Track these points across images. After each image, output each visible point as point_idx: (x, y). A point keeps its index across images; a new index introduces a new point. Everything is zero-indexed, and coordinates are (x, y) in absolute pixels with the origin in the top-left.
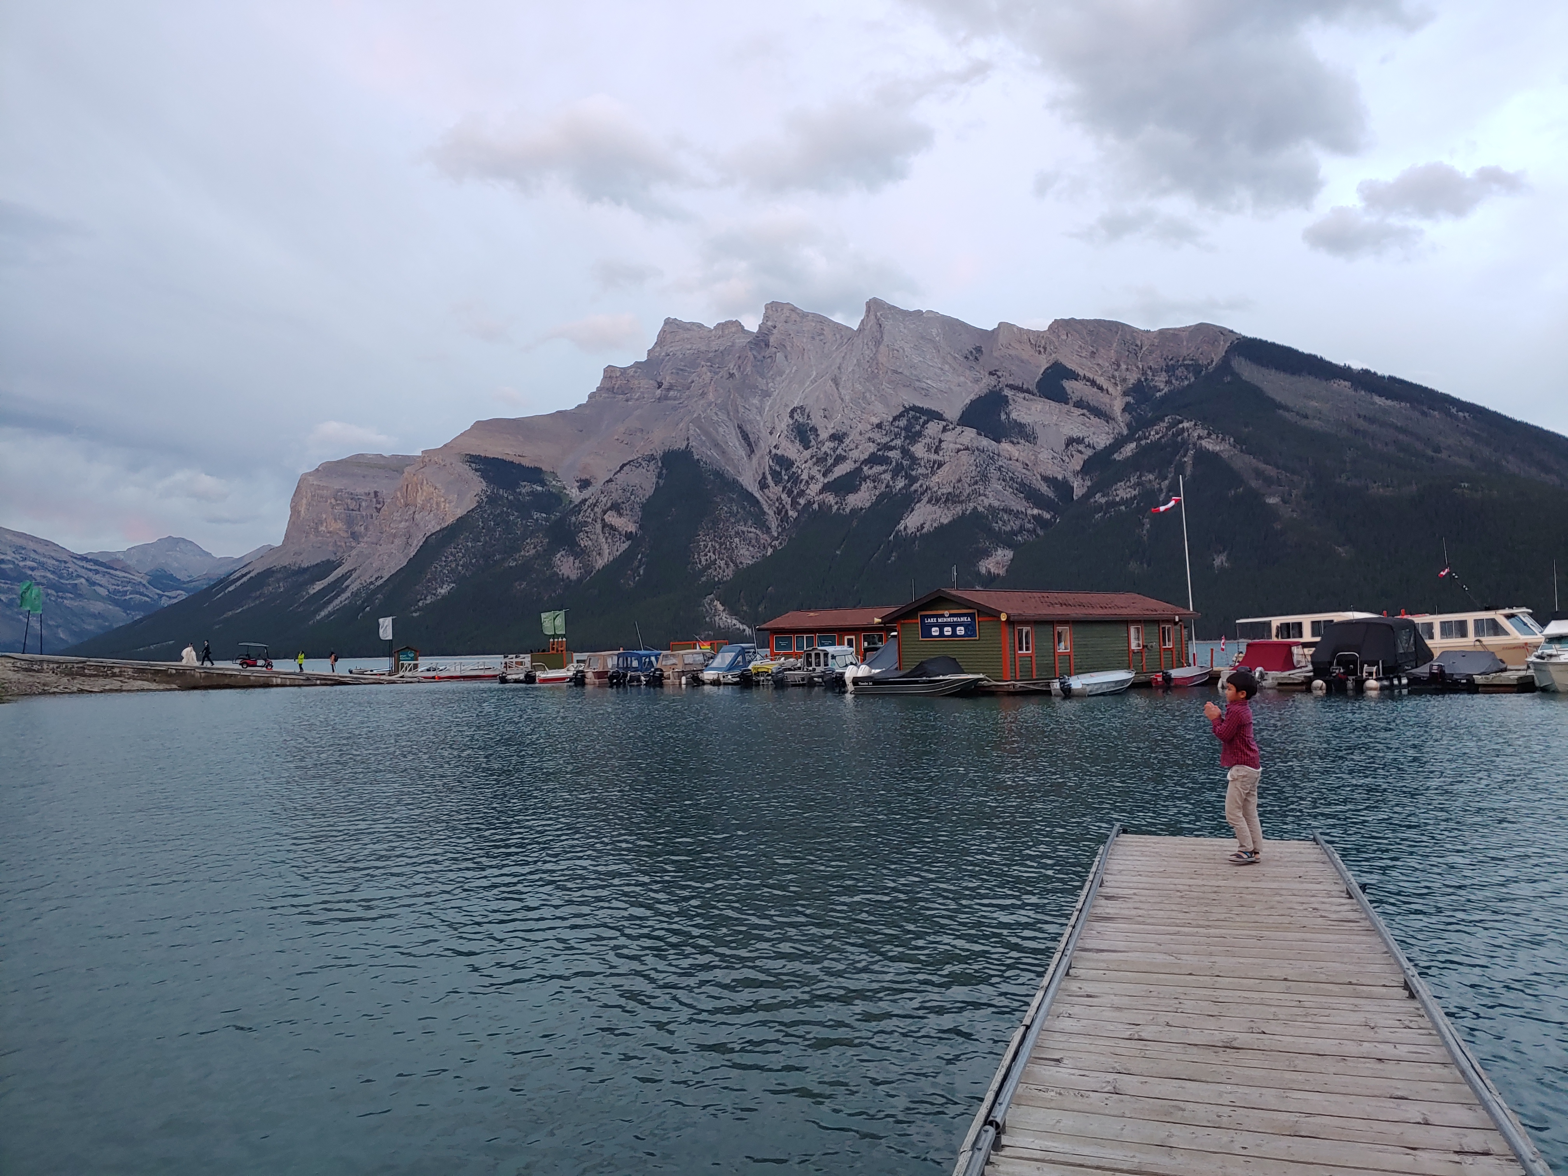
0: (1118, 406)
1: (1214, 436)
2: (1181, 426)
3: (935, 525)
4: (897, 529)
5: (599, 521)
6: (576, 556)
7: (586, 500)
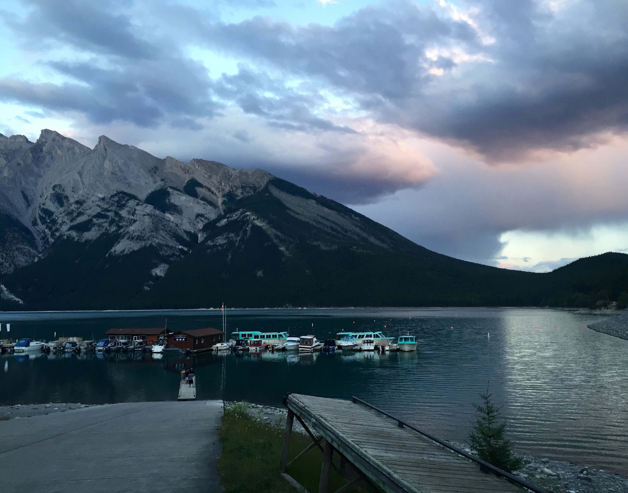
0: (220, 201)
1: (259, 219)
2: (246, 214)
3: (131, 250)
4: (110, 251)
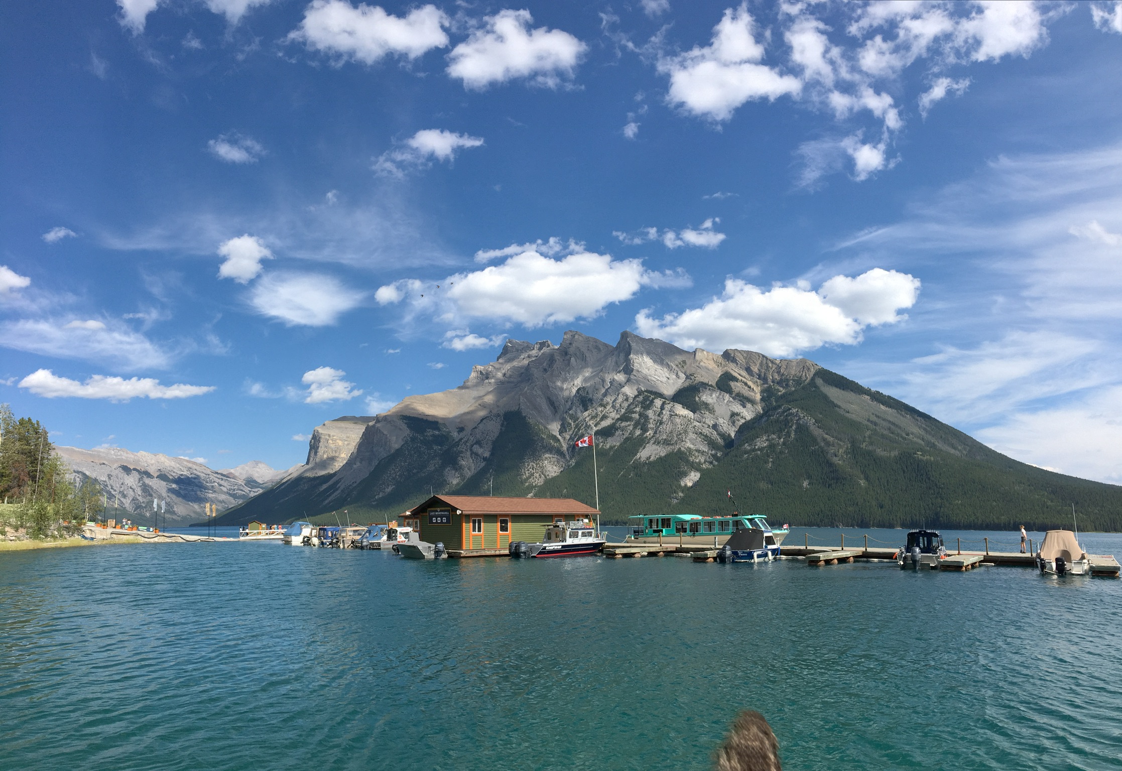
0: (758, 397)
3: (657, 457)
4: (635, 459)
5: (469, 450)
6: (456, 470)
7: (462, 439)
